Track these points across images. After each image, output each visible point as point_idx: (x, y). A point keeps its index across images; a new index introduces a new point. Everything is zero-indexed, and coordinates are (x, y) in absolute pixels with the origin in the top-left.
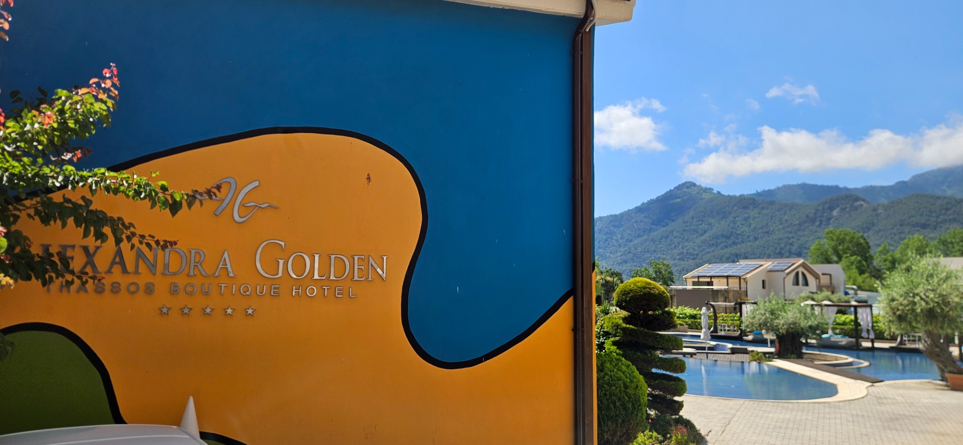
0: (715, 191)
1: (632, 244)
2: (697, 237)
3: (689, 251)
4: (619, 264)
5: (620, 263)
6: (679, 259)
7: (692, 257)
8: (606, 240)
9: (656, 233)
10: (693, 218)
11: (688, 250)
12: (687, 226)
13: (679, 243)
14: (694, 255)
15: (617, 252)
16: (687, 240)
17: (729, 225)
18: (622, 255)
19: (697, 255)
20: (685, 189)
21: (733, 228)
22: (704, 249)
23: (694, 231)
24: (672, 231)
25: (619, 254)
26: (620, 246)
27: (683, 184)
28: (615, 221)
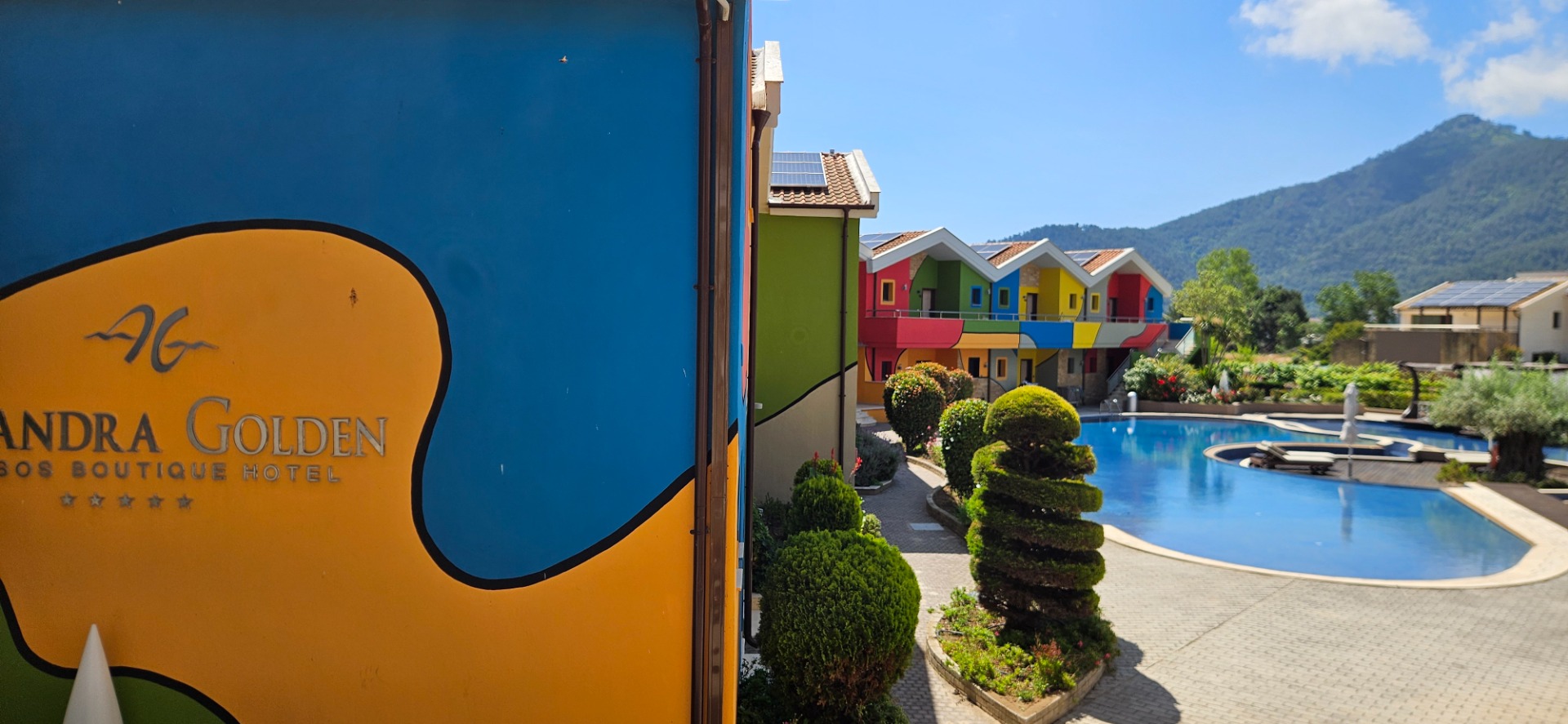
0: (1519, 131)
1: (1341, 235)
2: (1475, 220)
3: (1457, 246)
4: (1315, 272)
5: (1317, 271)
6: (1436, 262)
7: (1460, 258)
8: (1291, 230)
9: (1390, 215)
10: (1469, 184)
11: (1453, 245)
12: (1455, 200)
13: (1436, 232)
14: (1466, 253)
15: (1310, 251)
16: (1454, 225)
17: (1542, 196)
18: (1320, 257)
19: (1473, 253)
20: (1456, 129)
21: (1551, 201)
22: (1487, 243)
23: (1470, 207)
24: (1424, 211)
25: (1315, 255)
26: (1318, 239)
27: (1454, 121)
28: (1310, 194)
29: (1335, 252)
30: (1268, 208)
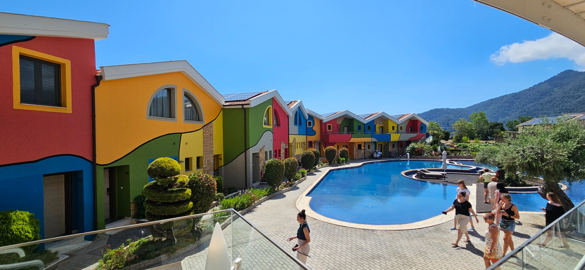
2: (573, 100)
3: (567, 108)
10: (571, 90)
12: (566, 94)
13: (560, 104)
15: (516, 111)
20: (566, 74)
23: (571, 96)
28: (516, 96)
29: (525, 111)
30: (501, 100)
